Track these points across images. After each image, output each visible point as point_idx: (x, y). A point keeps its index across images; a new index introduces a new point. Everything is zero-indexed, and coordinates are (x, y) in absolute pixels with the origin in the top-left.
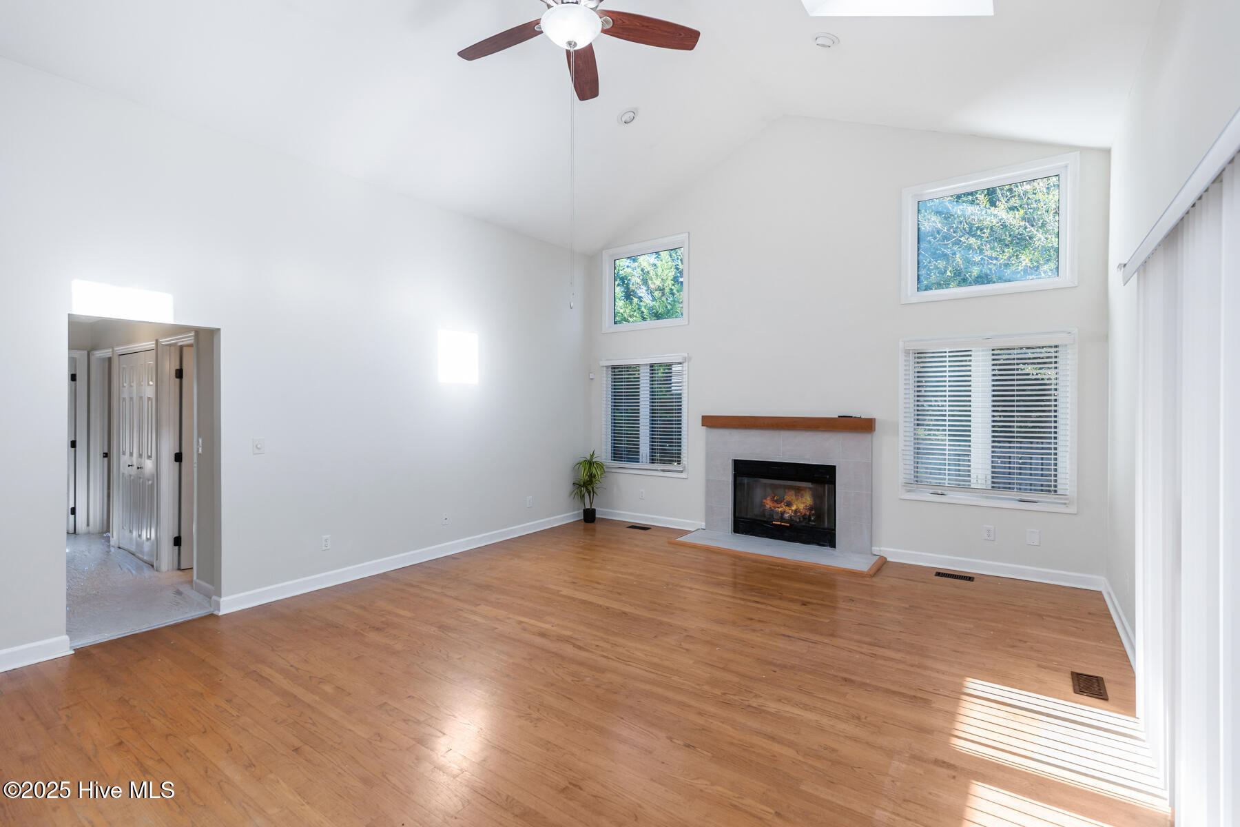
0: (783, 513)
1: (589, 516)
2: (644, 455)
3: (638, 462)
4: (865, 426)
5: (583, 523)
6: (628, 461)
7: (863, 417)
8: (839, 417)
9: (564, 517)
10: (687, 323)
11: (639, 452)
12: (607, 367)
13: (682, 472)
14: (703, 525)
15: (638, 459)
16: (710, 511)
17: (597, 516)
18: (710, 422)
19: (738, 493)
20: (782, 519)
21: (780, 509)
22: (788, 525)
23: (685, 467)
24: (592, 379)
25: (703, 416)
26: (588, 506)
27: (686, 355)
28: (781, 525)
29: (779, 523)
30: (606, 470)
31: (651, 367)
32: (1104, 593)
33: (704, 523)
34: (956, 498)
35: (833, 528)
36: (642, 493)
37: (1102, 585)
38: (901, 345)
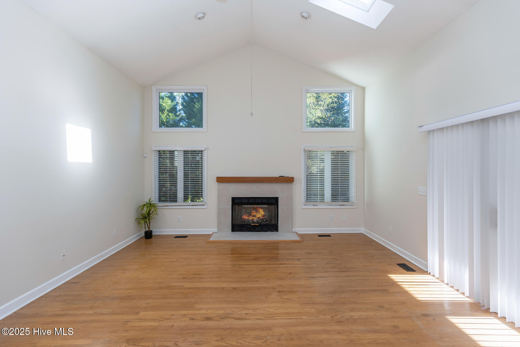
0: (253, 220)
1: (149, 235)
2: (180, 198)
3: (177, 202)
4: (290, 180)
5: (144, 239)
6: (170, 202)
7: (285, 176)
8: (279, 176)
9: (133, 238)
10: (207, 131)
11: (177, 197)
12: (156, 151)
13: (203, 205)
14: (216, 230)
15: (177, 200)
16: (220, 223)
17: (153, 234)
18: (220, 180)
19: (234, 213)
20: (253, 222)
21: (250, 219)
22: (258, 225)
23: (205, 203)
24: (145, 157)
25: (217, 177)
26: (147, 229)
27: (206, 147)
28: (255, 225)
29: (254, 224)
30: (157, 208)
31: (184, 152)
32: (364, 233)
33: (217, 229)
34: (321, 206)
35: (277, 223)
36: (179, 218)
37: (362, 230)
38: (303, 148)
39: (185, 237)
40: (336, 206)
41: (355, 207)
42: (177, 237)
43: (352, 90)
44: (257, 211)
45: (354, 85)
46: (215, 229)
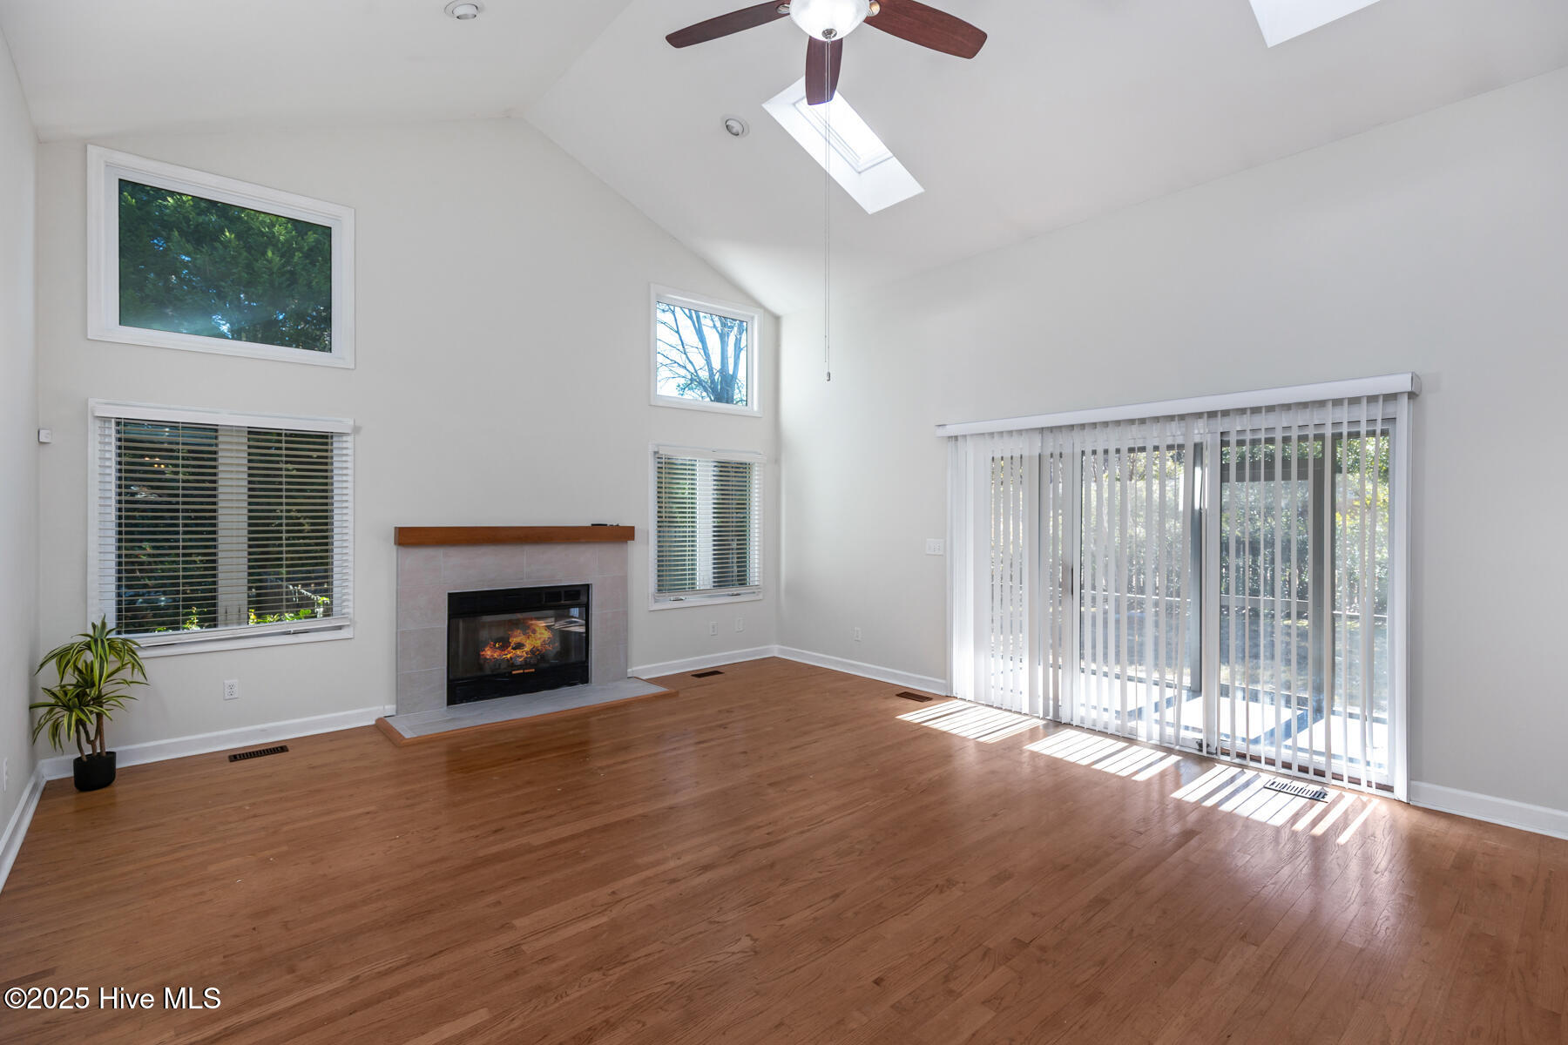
0: (515, 658)
1: (95, 772)
4: (624, 534)
5: (75, 793)
7: (609, 524)
8: (593, 525)
10: (353, 366)
14: (390, 709)
15: (218, 620)
17: (118, 765)
18: (408, 537)
19: (453, 645)
20: (518, 665)
21: (509, 656)
22: (530, 671)
28: (524, 673)
29: (520, 671)
30: (140, 654)
31: (249, 433)
32: (780, 656)
33: (394, 706)
34: (691, 600)
35: (584, 659)
36: (231, 687)
37: (775, 650)
38: (651, 449)
39: (280, 749)
40: (723, 598)
41: (760, 597)
42: (236, 757)
43: (753, 318)
44: (527, 630)
45: (759, 305)
46: (387, 707)
